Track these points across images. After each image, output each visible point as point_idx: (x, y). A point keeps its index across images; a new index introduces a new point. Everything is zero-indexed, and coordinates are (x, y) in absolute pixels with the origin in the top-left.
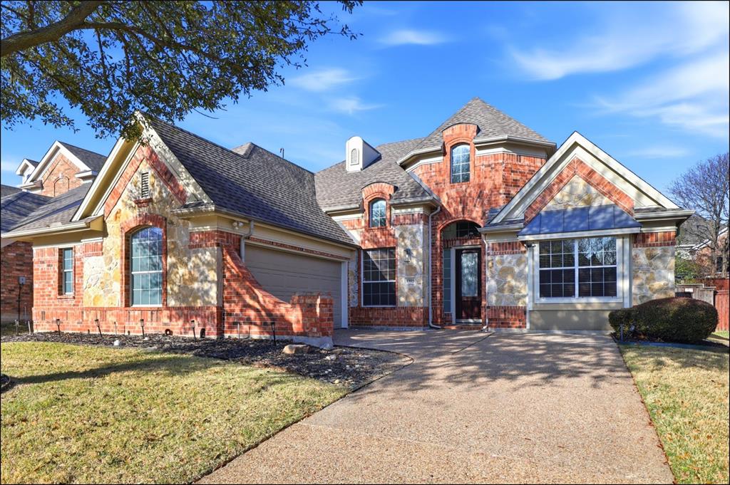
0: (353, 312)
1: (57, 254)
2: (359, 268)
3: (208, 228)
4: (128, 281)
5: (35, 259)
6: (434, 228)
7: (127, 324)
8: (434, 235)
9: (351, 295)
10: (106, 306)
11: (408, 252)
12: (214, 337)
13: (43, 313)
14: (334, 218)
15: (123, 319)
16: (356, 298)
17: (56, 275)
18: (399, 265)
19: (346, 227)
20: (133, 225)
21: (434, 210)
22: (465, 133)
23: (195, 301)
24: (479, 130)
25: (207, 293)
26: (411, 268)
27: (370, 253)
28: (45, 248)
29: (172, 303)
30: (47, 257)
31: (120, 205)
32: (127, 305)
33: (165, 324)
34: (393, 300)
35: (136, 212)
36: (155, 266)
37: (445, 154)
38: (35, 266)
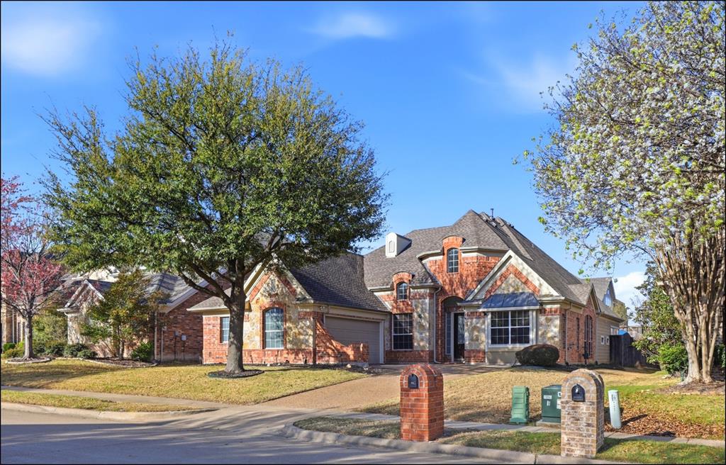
0: (387, 353)
1: (219, 321)
2: (391, 326)
3: (308, 310)
4: (264, 335)
5: (204, 322)
6: (437, 300)
7: (263, 358)
8: (437, 305)
9: (386, 342)
10: (251, 349)
11: (420, 316)
12: (311, 364)
13: (210, 353)
14: (375, 294)
15: (261, 355)
16: (389, 345)
17: (219, 332)
18: (414, 324)
19: (382, 300)
20: (267, 307)
21: (437, 290)
22: (455, 242)
23: (301, 345)
24: (464, 240)
25: (307, 341)
26: (422, 326)
27: (398, 316)
28: (212, 316)
29: (289, 346)
30: (212, 322)
31: (259, 295)
32: (263, 348)
33: (285, 358)
34: (411, 346)
35: (269, 300)
36: (278, 327)
37: (444, 254)
38: (204, 327)
